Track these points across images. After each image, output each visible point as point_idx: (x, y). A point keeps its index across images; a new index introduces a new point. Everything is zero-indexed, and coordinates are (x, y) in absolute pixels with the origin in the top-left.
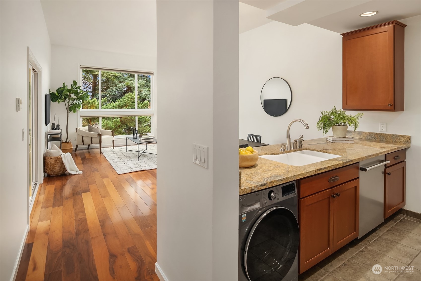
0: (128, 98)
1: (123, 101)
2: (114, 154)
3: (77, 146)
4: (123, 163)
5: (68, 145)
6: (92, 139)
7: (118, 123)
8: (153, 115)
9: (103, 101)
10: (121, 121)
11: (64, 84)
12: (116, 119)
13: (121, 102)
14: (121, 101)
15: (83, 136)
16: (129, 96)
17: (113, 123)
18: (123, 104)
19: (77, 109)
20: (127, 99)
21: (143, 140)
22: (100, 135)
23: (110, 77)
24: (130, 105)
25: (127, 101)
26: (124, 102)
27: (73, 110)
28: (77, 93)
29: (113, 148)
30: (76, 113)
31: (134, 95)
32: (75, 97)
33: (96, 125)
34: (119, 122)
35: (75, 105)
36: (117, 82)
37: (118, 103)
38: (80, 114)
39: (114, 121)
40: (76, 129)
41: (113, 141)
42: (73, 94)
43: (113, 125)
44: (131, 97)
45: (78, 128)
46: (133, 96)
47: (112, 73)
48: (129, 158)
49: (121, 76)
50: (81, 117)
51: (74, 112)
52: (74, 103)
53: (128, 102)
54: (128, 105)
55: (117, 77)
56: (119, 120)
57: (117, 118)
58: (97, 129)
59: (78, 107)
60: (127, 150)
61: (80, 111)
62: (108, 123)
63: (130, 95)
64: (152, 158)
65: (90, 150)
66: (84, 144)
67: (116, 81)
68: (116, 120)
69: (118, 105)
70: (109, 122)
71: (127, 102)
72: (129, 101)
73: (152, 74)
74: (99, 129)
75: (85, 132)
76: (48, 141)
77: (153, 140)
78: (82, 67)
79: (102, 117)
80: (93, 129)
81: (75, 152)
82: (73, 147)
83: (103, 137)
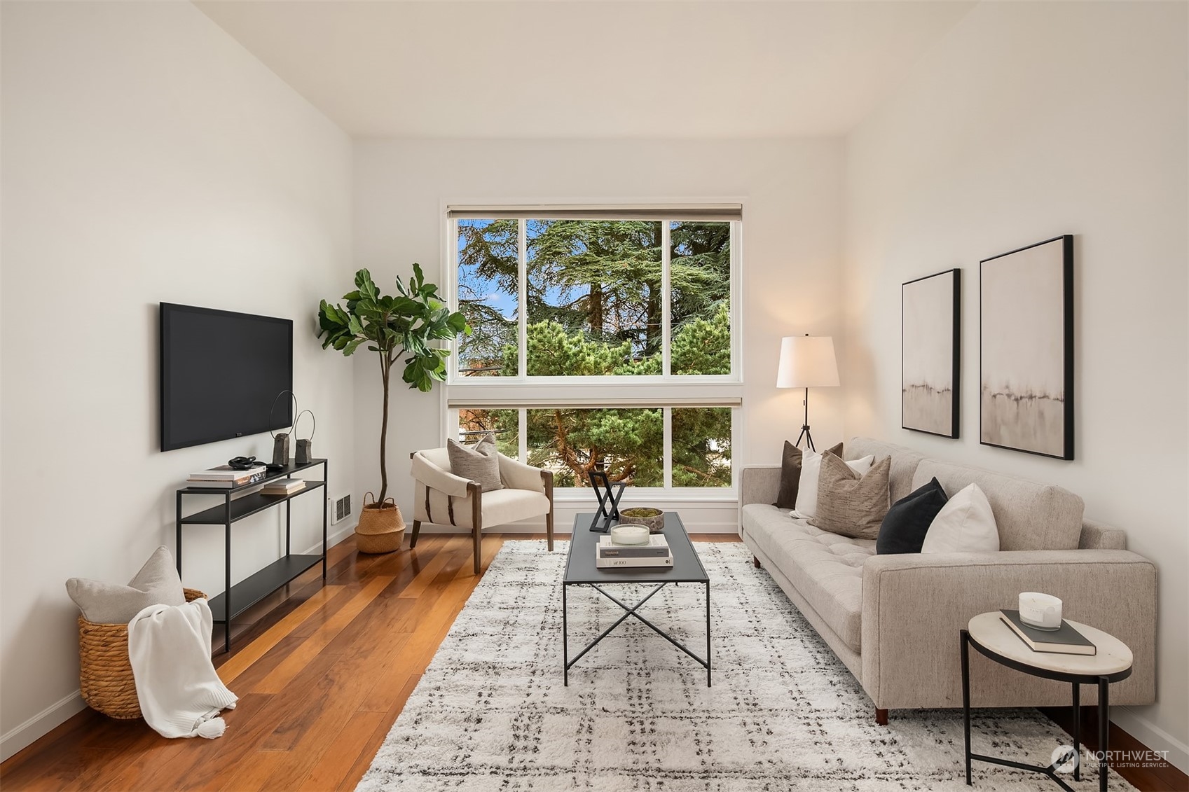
1: (679, 349)
3: (417, 524)
5: (386, 518)
6: (454, 507)
8: (742, 404)
11: (361, 279)
15: (428, 488)
16: (695, 331)
19: (434, 375)
20: (691, 342)
21: (605, 553)
22: (475, 491)
23: (685, 284)
25: (688, 347)
27: (415, 381)
28: (419, 313)
29: (551, 548)
30: (432, 394)
33: (484, 444)
35: (423, 361)
36: (704, 296)
38: (446, 396)
40: (412, 456)
41: (549, 517)
43: (636, 432)
45: (418, 454)
47: (692, 272)
48: (544, 641)
49: (717, 282)
50: (450, 406)
51: (423, 389)
53: (693, 353)
55: (707, 283)
58: (479, 461)
61: (449, 382)
63: (700, 327)
66: (432, 521)
67: (702, 295)
72: (695, 349)
73: (737, 213)
74: (486, 460)
75: (434, 470)
76: (180, 522)
77: (667, 562)
78: (453, 213)
79: (526, 409)
80: (465, 463)
81: (413, 545)
82: (404, 525)
83: (487, 499)
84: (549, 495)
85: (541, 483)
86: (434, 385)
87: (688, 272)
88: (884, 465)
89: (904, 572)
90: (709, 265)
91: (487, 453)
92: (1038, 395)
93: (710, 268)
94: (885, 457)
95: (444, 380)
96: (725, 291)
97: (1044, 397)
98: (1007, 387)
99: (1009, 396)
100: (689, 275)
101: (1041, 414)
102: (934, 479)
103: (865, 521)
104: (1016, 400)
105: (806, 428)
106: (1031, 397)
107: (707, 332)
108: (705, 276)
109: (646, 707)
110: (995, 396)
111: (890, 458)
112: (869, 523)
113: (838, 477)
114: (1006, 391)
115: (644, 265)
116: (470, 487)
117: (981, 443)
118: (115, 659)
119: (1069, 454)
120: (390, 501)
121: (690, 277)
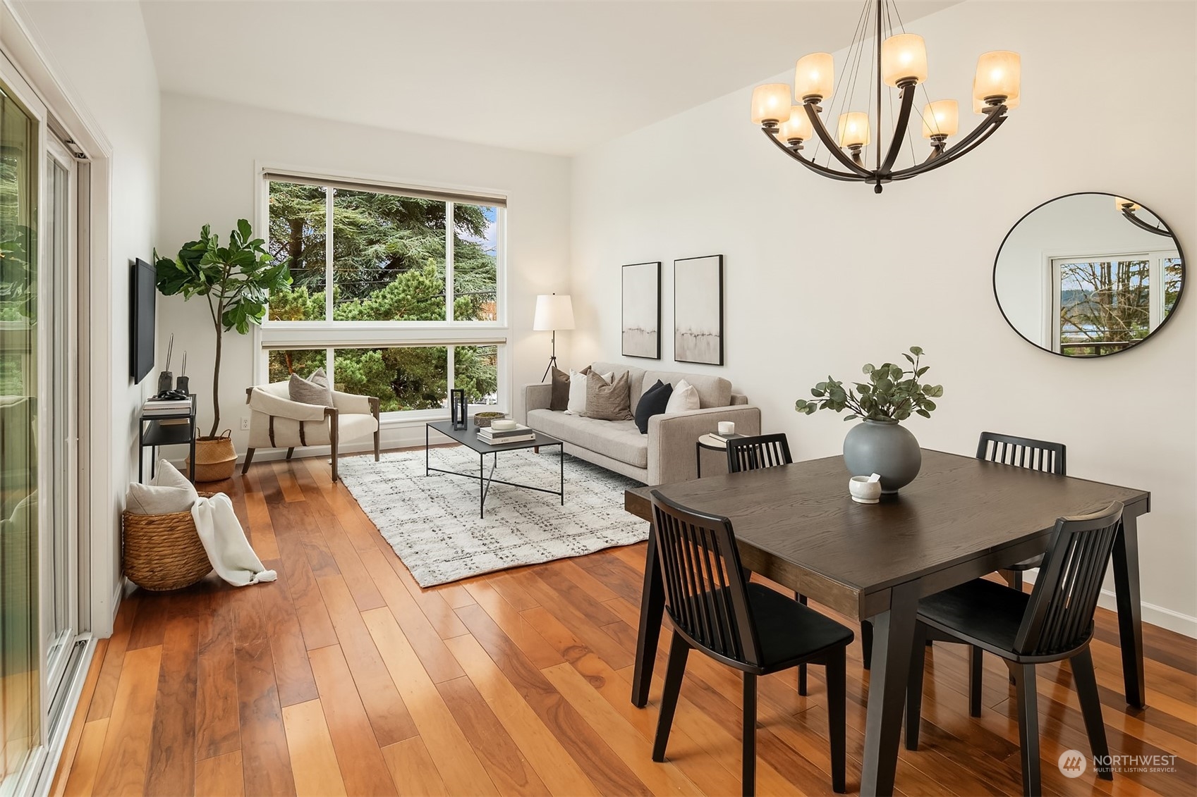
0: (408, 286)
1: (393, 296)
2: (383, 486)
3: (251, 451)
4: (426, 526)
5: (220, 449)
6: (306, 430)
7: (375, 367)
8: (505, 342)
10: (384, 359)
11: (205, 231)
12: (371, 353)
13: (383, 299)
14: (384, 297)
15: (272, 418)
16: (409, 280)
17: (361, 365)
18: (391, 305)
19: (251, 319)
20: (404, 291)
21: (495, 436)
22: (332, 413)
23: (342, 226)
24: (413, 308)
25: (402, 295)
26: (395, 299)
27: (236, 325)
28: (249, 264)
29: (377, 460)
30: (248, 335)
31: (425, 277)
32: (243, 277)
33: (317, 378)
34: (380, 363)
35: (245, 306)
36: (361, 240)
37: (376, 302)
38: (260, 338)
39: (363, 358)
40: (249, 391)
41: (376, 434)
42: (238, 268)
43: (361, 371)
44: (415, 283)
45: (255, 388)
46: (423, 282)
47: (347, 214)
48: (442, 503)
49: (372, 226)
50: (264, 347)
51: (242, 332)
52: (240, 300)
53: (407, 299)
54: (405, 310)
55: (360, 227)
56: (378, 355)
57: (375, 350)
58: (320, 392)
59: (253, 315)
60: (428, 469)
61: (262, 326)
62: (347, 365)
63: (414, 277)
64: (528, 506)
65: (295, 466)
66: (274, 446)
67: (358, 238)
68: (371, 357)
69: (376, 308)
70: (348, 362)
71: (404, 299)
72: (409, 297)
73: (502, 202)
74: (325, 390)
75: (280, 401)
76: (142, 443)
77: (532, 437)
79: (333, 348)
80: (309, 393)
81: (245, 471)
82: (238, 456)
83: (343, 420)
84: (376, 416)
85: (368, 407)
86: (250, 327)
87: (345, 214)
88: (626, 376)
89: (674, 421)
90: (363, 209)
91: (324, 385)
92: (707, 334)
93: (364, 211)
94: (626, 371)
95: (260, 324)
96: (381, 236)
97: (710, 334)
98: (690, 330)
99: (691, 334)
100: (345, 217)
101: (708, 344)
102: (659, 380)
103: (617, 409)
104: (695, 336)
105: (554, 358)
106: (703, 335)
107: (420, 282)
108: (363, 220)
109: (538, 518)
110: (683, 335)
111: (628, 372)
112: (620, 410)
113: (600, 385)
114: (690, 332)
115: (295, 202)
116: (327, 412)
117: (675, 361)
119: (722, 363)
120: (226, 435)
121: (347, 220)
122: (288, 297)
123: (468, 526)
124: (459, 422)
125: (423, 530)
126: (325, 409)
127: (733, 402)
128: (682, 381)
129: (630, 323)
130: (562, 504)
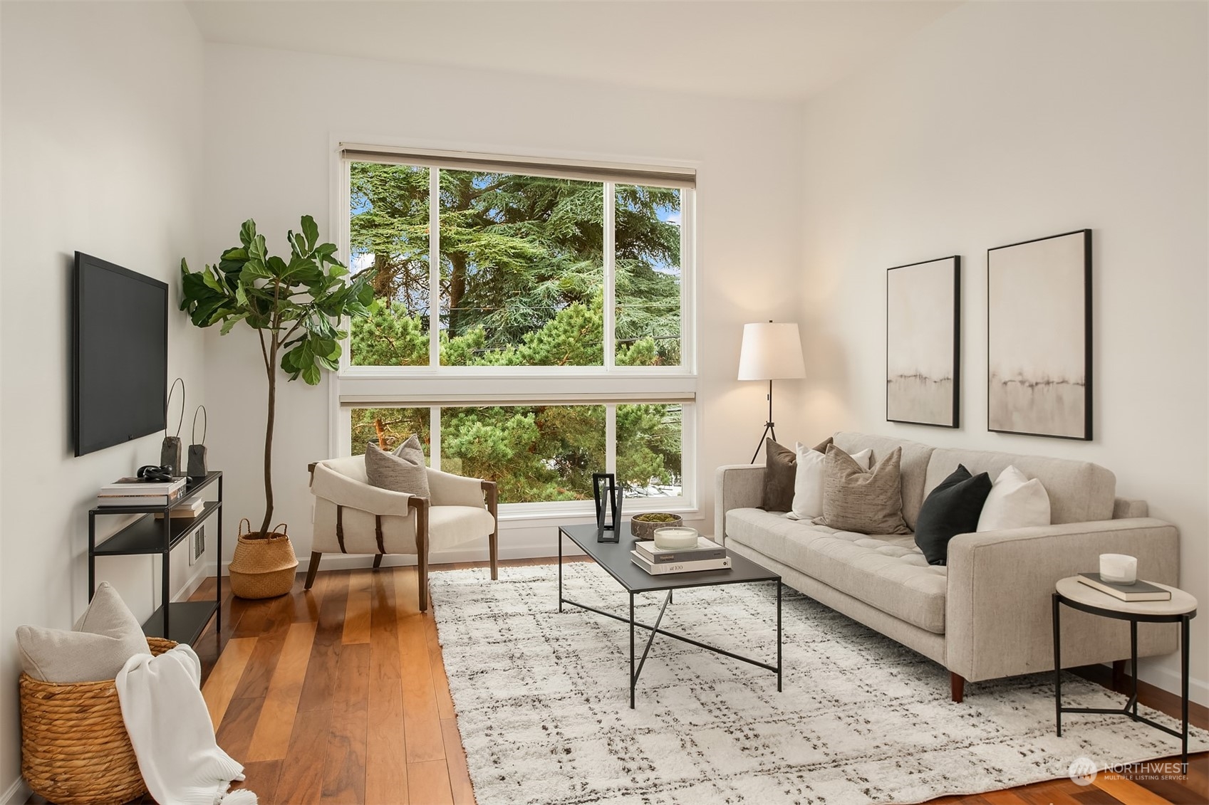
0: (569, 324)
1: (550, 339)
2: (489, 624)
3: (316, 557)
5: (271, 552)
6: (385, 529)
7: (526, 436)
8: (694, 400)
9: (470, 341)
10: (540, 425)
11: (247, 232)
12: (519, 416)
13: (538, 344)
14: (541, 341)
15: (340, 509)
16: (571, 317)
17: (506, 433)
18: (548, 352)
19: (323, 364)
20: (565, 331)
21: (659, 559)
22: (419, 506)
23: (505, 259)
24: (577, 356)
25: (563, 337)
26: (553, 343)
27: (302, 371)
28: (316, 281)
29: (494, 577)
30: (319, 388)
31: (592, 311)
32: (308, 299)
33: (407, 450)
34: (533, 431)
35: (313, 344)
36: (530, 276)
37: (530, 348)
38: (337, 391)
39: (509, 424)
40: (312, 468)
41: (493, 538)
42: (302, 288)
43: (505, 442)
44: (580, 321)
45: (320, 465)
46: (590, 318)
47: (514, 244)
48: (571, 669)
49: (544, 258)
50: (343, 404)
51: (310, 381)
52: (305, 336)
53: (569, 343)
54: (567, 359)
55: (529, 259)
56: (530, 419)
57: (525, 414)
58: (409, 471)
59: (324, 355)
60: (562, 601)
61: (340, 373)
62: (486, 432)
63: (578, 313)
66: (344, 551)
67: (526, 274)
68: (519, 423)
69: (529, 356)
70: (489, 428)
71: (564, 342)
72: (571, 340)
73: (690, 179)
74: (417, 469)
75: (351, 484)
76: (94, 552)
77: (725, 563)
78: (348, 152)
79: (439, 406)
80: (391, 473)
81: (308, 585)
82: (297, 561)
83: (437, 516)
84: (493, 510)
85: (482, 496)
86: (323, 375)
87: (510, 244)
88: (895, 456)
89: (994, 547)
90: (534, 237)
91: (417, 462)
92: (1056, 380)
93: (535, 240)
94: (896, 448)
95: (337, 370)
96: (554, 270)
97: (1062, 382)
98: (1020, 374)
99: (1022, 382)
100: (512, 248)
101: (1060, 399)
102: (960, 466)
103: (880, 515)
104: (1031, 386)
105: (770, 425)
106: (1048, 383)
107: (585, 319)
108: (532, 250)
109: (733, 717)
110: (1005, 383)
111: (900, 449)
112: (884, 517)
113: (849, 471)
114: (1020, 378)
115: (453, 232)
116: (413, 503)
117: (989, 430)
118: (96, 728)
119: (1089, 436)
120: (280, 531)
121: (513, 251)
122: (416, 342)
123: (606, 725)
124: (608, 528)
125: (527, 726)
126: (409, 498)
127: (1118, 511)
128: (1010, 468)
129: (902, 364)
130: (780, 690)
